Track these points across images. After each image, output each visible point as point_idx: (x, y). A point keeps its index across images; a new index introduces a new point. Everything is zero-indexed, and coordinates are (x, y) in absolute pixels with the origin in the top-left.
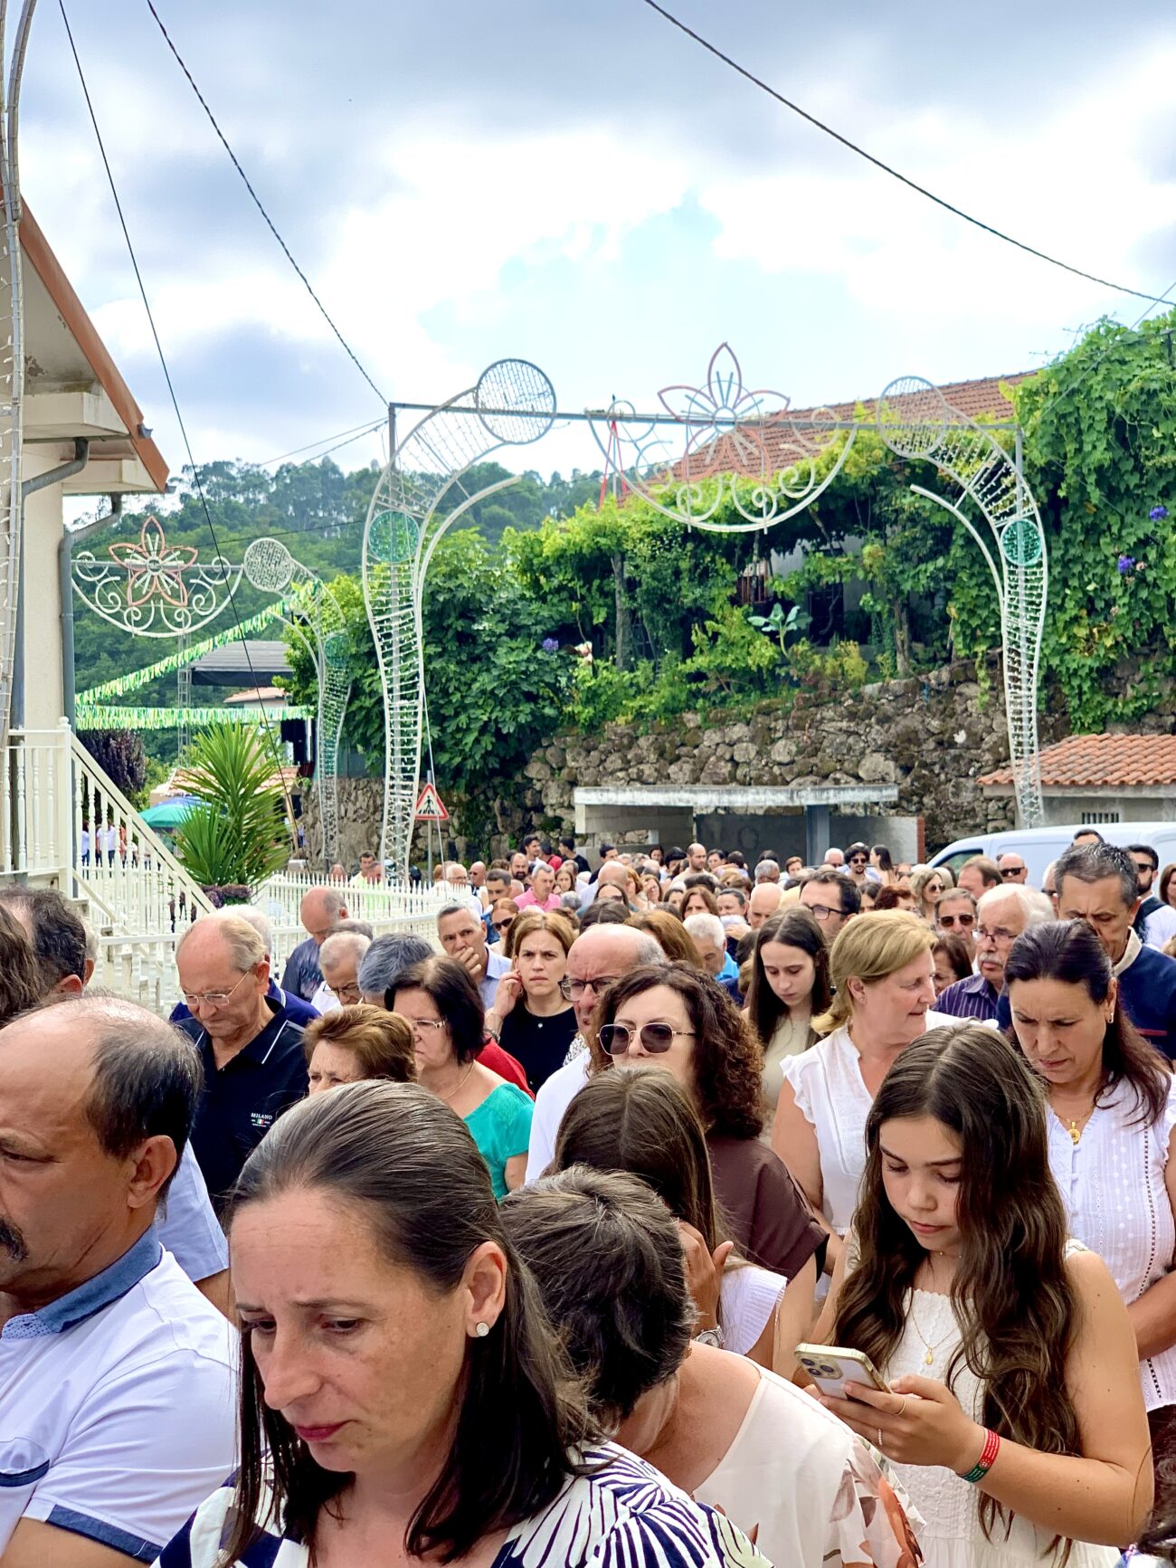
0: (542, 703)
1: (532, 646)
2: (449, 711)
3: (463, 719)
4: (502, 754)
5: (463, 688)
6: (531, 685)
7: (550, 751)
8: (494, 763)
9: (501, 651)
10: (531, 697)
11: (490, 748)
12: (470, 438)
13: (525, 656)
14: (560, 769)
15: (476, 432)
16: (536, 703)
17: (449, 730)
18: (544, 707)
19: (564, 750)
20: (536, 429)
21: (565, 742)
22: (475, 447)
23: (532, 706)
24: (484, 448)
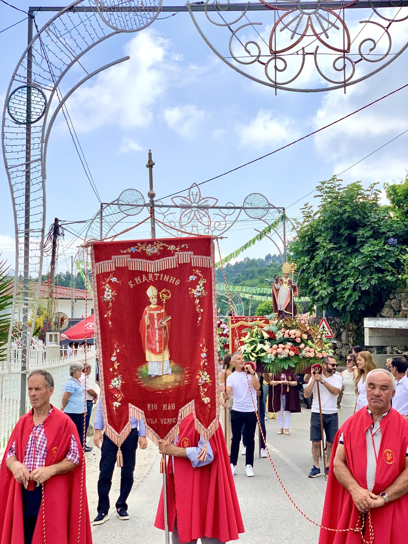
0: (386, 273)
1: (383, 243)
2: (338, 279)
3: (345, 282)
4: (366, 303)
5: (345, 266)
6: (381, 264)
7: (394, 301)
8: (362, 307)
9: (366, 245)
10: (379, 270)
11: (357, 299)
12: (91, 30)
13: (378, 248)
14: (399, 311)
15: (95, 25)
16: (382, 273)
17: (338, 289)
18: (387, 276)
19: (400, 301)
20: (145, 19)
21: (401, 296)
22: (94, 36)
23: (380, 275)
24: (101, 35)
